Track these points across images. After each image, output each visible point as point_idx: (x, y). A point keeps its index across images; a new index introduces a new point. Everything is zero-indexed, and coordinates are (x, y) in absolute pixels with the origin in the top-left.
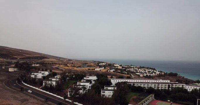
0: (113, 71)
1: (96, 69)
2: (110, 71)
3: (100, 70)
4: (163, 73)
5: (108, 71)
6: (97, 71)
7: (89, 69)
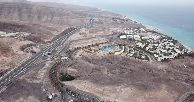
0: (133, 56)
1: (116, 53)
2: (129, 55)
3: (120, 54)
4: (183, 53)
5: (128, 55)
6: (117, 55)
7: (110, 53)
